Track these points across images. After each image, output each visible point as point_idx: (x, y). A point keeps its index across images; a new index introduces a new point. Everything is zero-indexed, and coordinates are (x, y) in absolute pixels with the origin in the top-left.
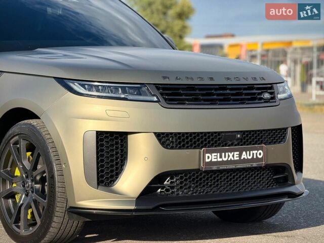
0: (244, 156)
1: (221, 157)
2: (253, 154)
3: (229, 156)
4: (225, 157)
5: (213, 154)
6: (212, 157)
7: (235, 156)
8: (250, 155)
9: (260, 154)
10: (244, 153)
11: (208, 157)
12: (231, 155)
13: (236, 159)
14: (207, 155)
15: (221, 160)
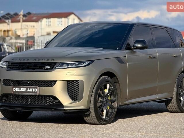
0: (29, 90)
1: (19, 90)
2: (33, 90)
3: (22, 90)
4: (21, 90)
5: (16, 88)
6: (16, 89)
7: (25, 90)
8: (31, 90)
9: (36, 90)
10: (29, 89)
11: (15, 90)
12: (23, 89)
13: (25, 91)
14: (14, 88)
15: (19, 91)
